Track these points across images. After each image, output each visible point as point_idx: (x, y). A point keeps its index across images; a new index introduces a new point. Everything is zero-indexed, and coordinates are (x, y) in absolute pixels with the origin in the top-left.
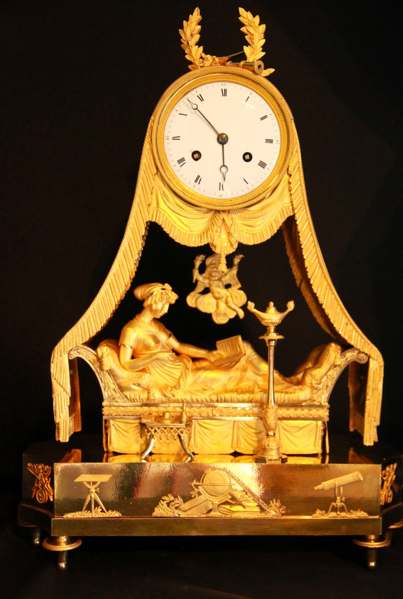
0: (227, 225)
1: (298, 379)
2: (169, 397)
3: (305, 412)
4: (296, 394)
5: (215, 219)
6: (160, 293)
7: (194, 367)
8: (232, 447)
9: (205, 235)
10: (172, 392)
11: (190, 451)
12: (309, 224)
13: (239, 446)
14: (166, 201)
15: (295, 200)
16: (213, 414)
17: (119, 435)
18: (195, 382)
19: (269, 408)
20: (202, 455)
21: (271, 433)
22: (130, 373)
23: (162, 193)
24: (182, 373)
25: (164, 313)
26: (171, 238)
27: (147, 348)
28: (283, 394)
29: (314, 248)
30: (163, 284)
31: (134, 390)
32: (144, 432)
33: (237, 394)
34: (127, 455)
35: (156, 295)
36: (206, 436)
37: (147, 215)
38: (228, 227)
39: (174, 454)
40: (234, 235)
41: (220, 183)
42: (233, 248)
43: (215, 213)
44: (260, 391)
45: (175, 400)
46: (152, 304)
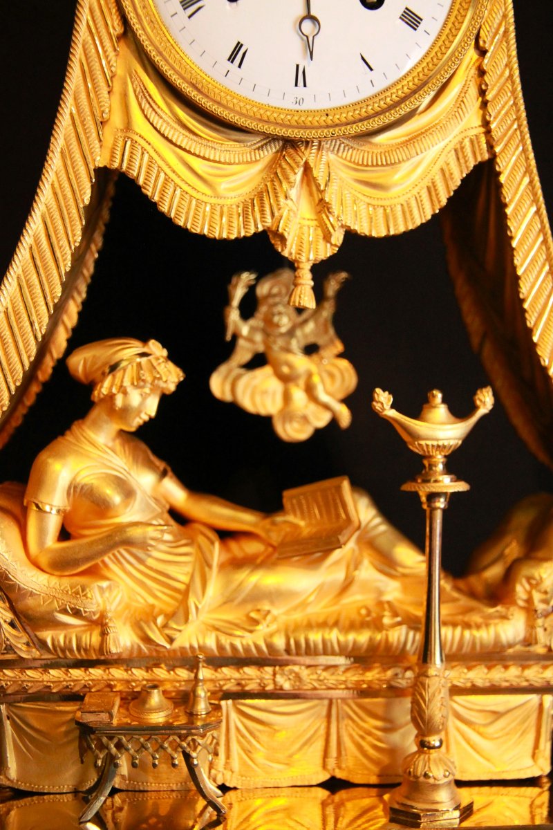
0: (315, 179)
3: (512, 674)
4: (492, 630)
5: (284, 165)
6: (135, 365)
7: (225, 557)
8: (324, 766)
9: (256, 208)
10: (167, 632)
11: (215, 781)
12: (531, 182)
13: (344, 766)
14: (149, 111)
15: (495, 118)
16: (275, 682)
17: (25, 745)
20: (248, 790)
22: (54, 581)
23: (138, 89)
24: (192, 577)
25: (146, 418)
26: (162, 214)
27: (101, 507)
28: (458, 630)
29: (544, 248)
30: (144, 340)
31: (65, 626)
32: (90, 747)
33: (341, 631)
34: (46, 797)
35: (124, 370)
36: (258, 742)
37: (97, 150)
38: (318, 186)
39: (173, 791)
40: (335, 208)
41: (298, 66)
42: (331, 244)
43: (284, 148)
44: (399, 624)
45: (174, 651)
46: (114, 395)
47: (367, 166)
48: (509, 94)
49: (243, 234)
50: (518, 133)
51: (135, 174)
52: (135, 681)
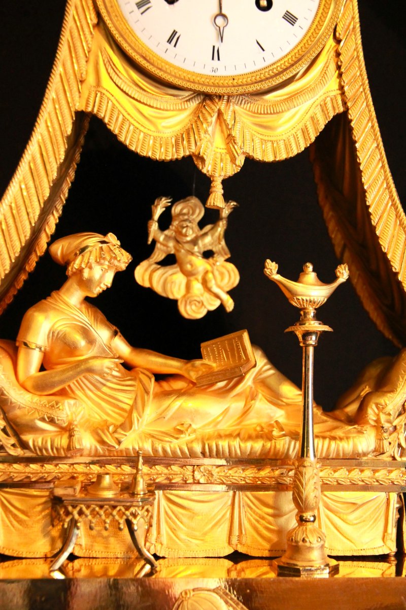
0: (225, 121)
1: (347, 413)
2: (110, 446)
3: (365, 475)
5: (204, 111)
6: (98, 248)
7: (158, 389)
8: (229, 543)
9: (185, 139)
10: (116, 435)
11: (149, 551)
12: (372, 127)
13: (244, 541)
14: (113, 74)
15: (347, 84)
16: (193, 478)
17: (10, 522)
18: (160, 417)
19: (305, 467)
20: (173, 559)
21: (308, 515)
22: (36, 399)
23: (106, 60)
24: (135, 400)
25: (105, 288)
27: (71, 349)
29: (382, 171)
32: (59, 514)
33: (242, 440)
34: (24, 561)
35: (91, 252)
36: (181, 522)
37: (77, 98)
38: (227, 125)
39: (117, 558)
40: (239, 141)
41: (214, 47)
42: (236, 165)
43: (204, 100)
44: (284, 435)
45: (121, 451)
46: (83, 269)
47: (261, 114)
48: (357, 69)
49: (175, 157)
50: (363, 94)
51: (103, 116)
52: (92, 474)
